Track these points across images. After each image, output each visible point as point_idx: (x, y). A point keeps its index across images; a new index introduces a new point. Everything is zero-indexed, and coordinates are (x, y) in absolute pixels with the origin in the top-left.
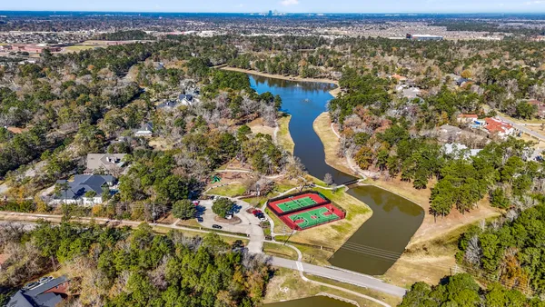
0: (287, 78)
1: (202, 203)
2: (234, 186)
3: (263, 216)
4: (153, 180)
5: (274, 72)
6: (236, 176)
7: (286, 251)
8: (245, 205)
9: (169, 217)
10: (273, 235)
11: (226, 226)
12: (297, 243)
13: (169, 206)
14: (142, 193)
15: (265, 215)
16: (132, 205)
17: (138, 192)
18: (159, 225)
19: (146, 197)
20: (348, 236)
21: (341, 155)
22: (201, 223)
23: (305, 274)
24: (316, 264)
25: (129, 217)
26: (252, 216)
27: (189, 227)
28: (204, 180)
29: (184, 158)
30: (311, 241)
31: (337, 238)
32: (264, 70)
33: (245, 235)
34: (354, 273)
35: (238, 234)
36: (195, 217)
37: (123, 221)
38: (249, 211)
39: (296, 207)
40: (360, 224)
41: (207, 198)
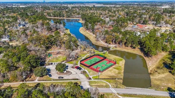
0: (61, 18)
1: (47, 67)
2: (59, 57)
3: (81, 69)
4: (19, 59)
5: (55, 16)
6: (59, 53)
7: (102, 84)
8: (70, 65)
9: (32, 77)
10: (91, 77)
11: (66, 77)
12: (104, 79)
13: (31, 71)
14: (13, 66)
15: (81, 68)
16: (8, 74)
17: (11, 66)
18: (27, 82)
19: (17, 68)
20: (123, 71)
21: (97, 40)
22: (51, 77)
23: (118, 94)
24: (120, 88)
25: (8, 80)
26: (75, 70)
27: (46, 80)
28: (44, 56)
29: (32, 47)
30: (110, 77)
31: (119, 73)
32: (51, 16)
33: (78, 79)
34: (140, 89)
35: (73, 79)
36: (46, 75)
37: (4, 84)
38: (73, 67)
39: (93, 63)
40: (124, 65)
41: (49, 64)
